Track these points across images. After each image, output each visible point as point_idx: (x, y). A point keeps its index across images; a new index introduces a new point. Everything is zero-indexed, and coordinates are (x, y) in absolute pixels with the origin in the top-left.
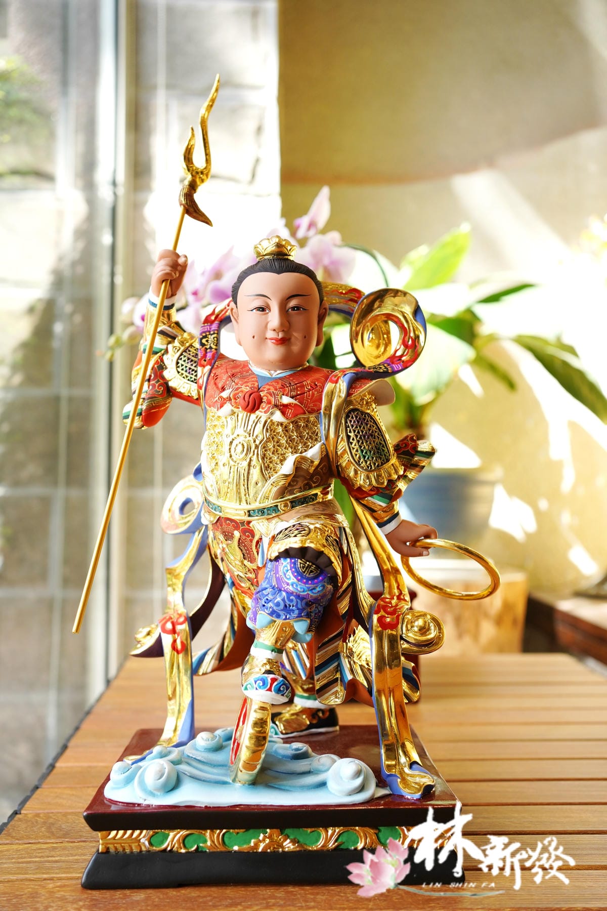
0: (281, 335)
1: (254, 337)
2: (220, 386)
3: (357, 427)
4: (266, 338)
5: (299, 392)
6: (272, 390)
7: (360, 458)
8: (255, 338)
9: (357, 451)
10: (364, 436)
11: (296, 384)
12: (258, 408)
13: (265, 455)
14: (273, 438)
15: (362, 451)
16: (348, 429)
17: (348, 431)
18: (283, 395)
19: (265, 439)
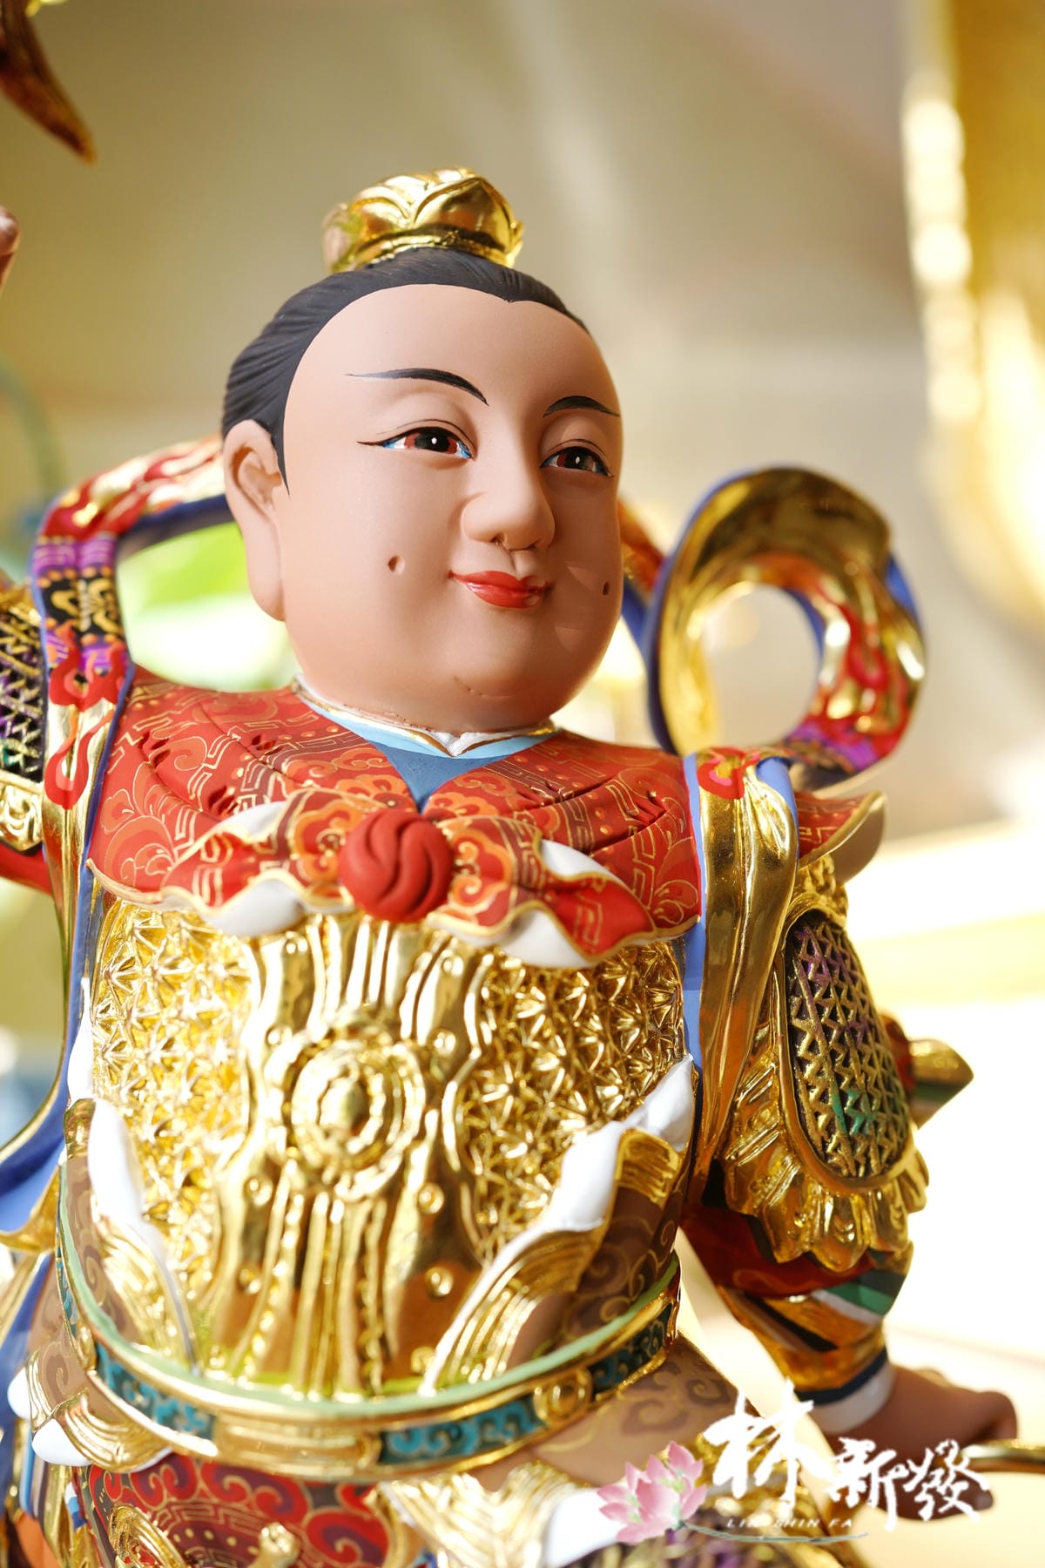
0: (522, 567)
1: (392, 564)
2: (197, 787)
3: (826, 995)
4: (451, 575)
5: (604, 830)
6: (490, 814)
7: (829, 1128)
8: (401, 567)
9: (823, 1097)
10: (853, 1032)
11: (579, 793)
12: (441, 900)
13: (474, 1133)
14: (509, 1048)
15: (843, 1097)
16: (796, 1000)
17: (793, 1013)
18: (545, 837)
19: (476, 1054)
